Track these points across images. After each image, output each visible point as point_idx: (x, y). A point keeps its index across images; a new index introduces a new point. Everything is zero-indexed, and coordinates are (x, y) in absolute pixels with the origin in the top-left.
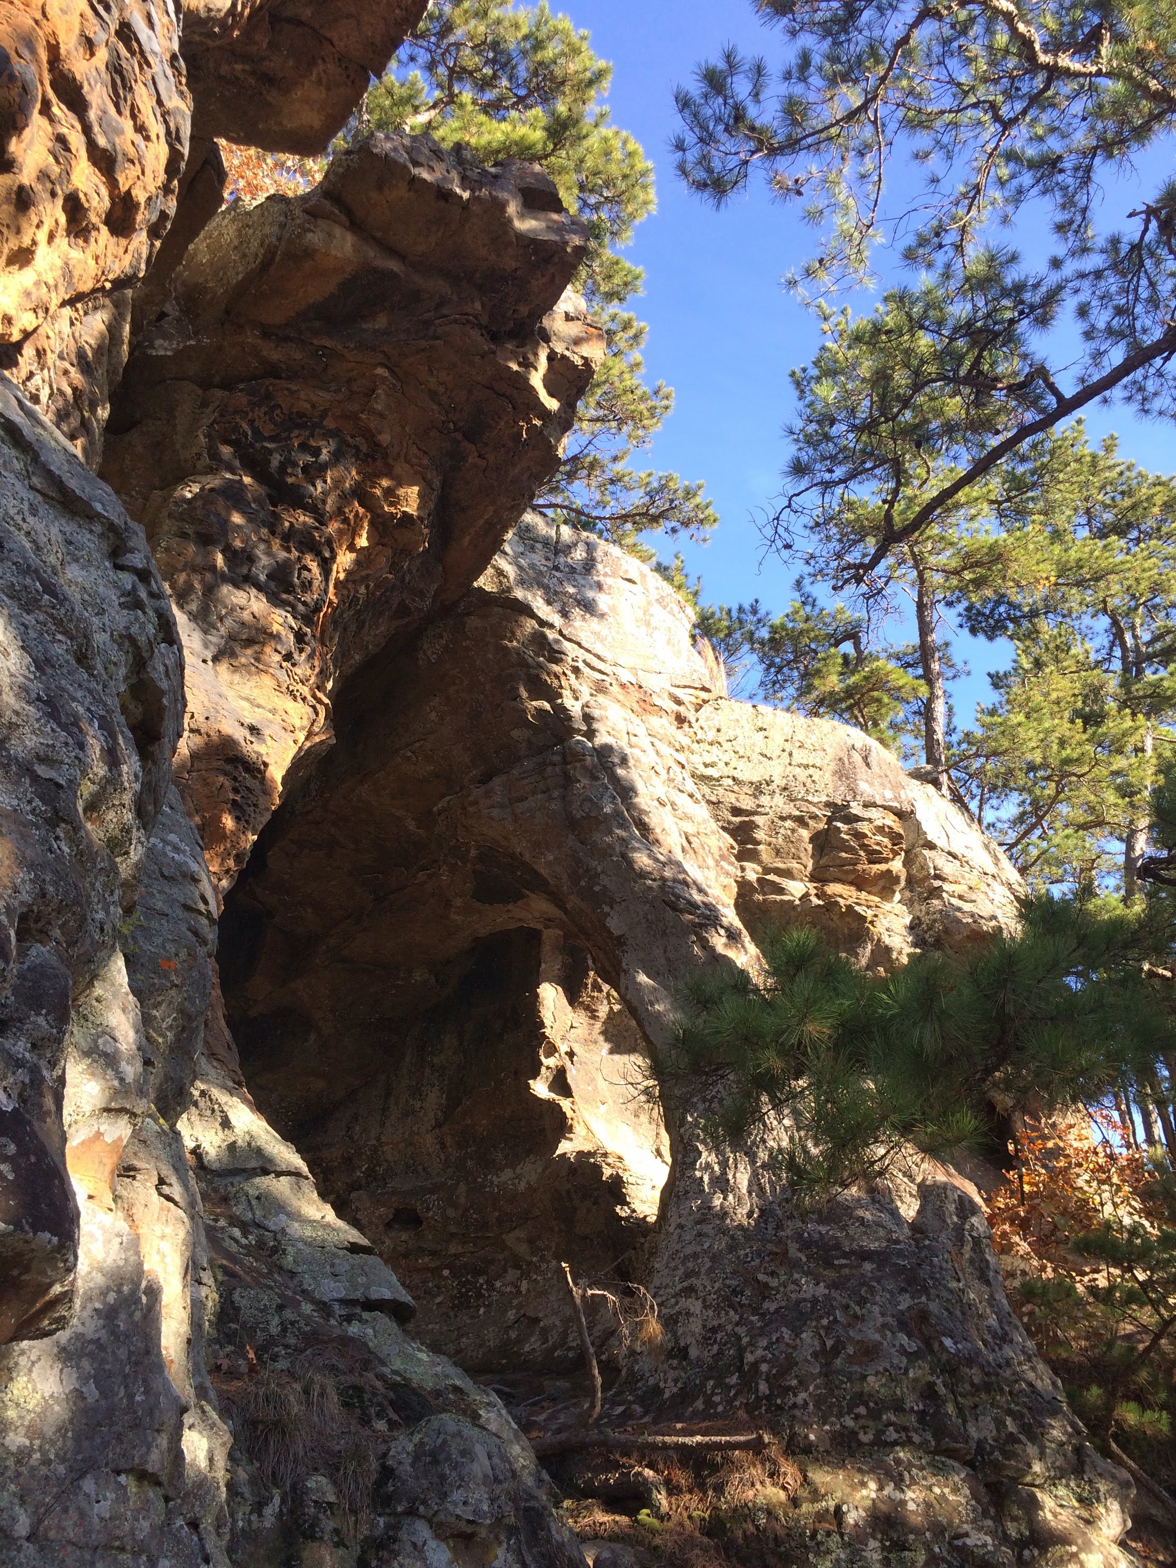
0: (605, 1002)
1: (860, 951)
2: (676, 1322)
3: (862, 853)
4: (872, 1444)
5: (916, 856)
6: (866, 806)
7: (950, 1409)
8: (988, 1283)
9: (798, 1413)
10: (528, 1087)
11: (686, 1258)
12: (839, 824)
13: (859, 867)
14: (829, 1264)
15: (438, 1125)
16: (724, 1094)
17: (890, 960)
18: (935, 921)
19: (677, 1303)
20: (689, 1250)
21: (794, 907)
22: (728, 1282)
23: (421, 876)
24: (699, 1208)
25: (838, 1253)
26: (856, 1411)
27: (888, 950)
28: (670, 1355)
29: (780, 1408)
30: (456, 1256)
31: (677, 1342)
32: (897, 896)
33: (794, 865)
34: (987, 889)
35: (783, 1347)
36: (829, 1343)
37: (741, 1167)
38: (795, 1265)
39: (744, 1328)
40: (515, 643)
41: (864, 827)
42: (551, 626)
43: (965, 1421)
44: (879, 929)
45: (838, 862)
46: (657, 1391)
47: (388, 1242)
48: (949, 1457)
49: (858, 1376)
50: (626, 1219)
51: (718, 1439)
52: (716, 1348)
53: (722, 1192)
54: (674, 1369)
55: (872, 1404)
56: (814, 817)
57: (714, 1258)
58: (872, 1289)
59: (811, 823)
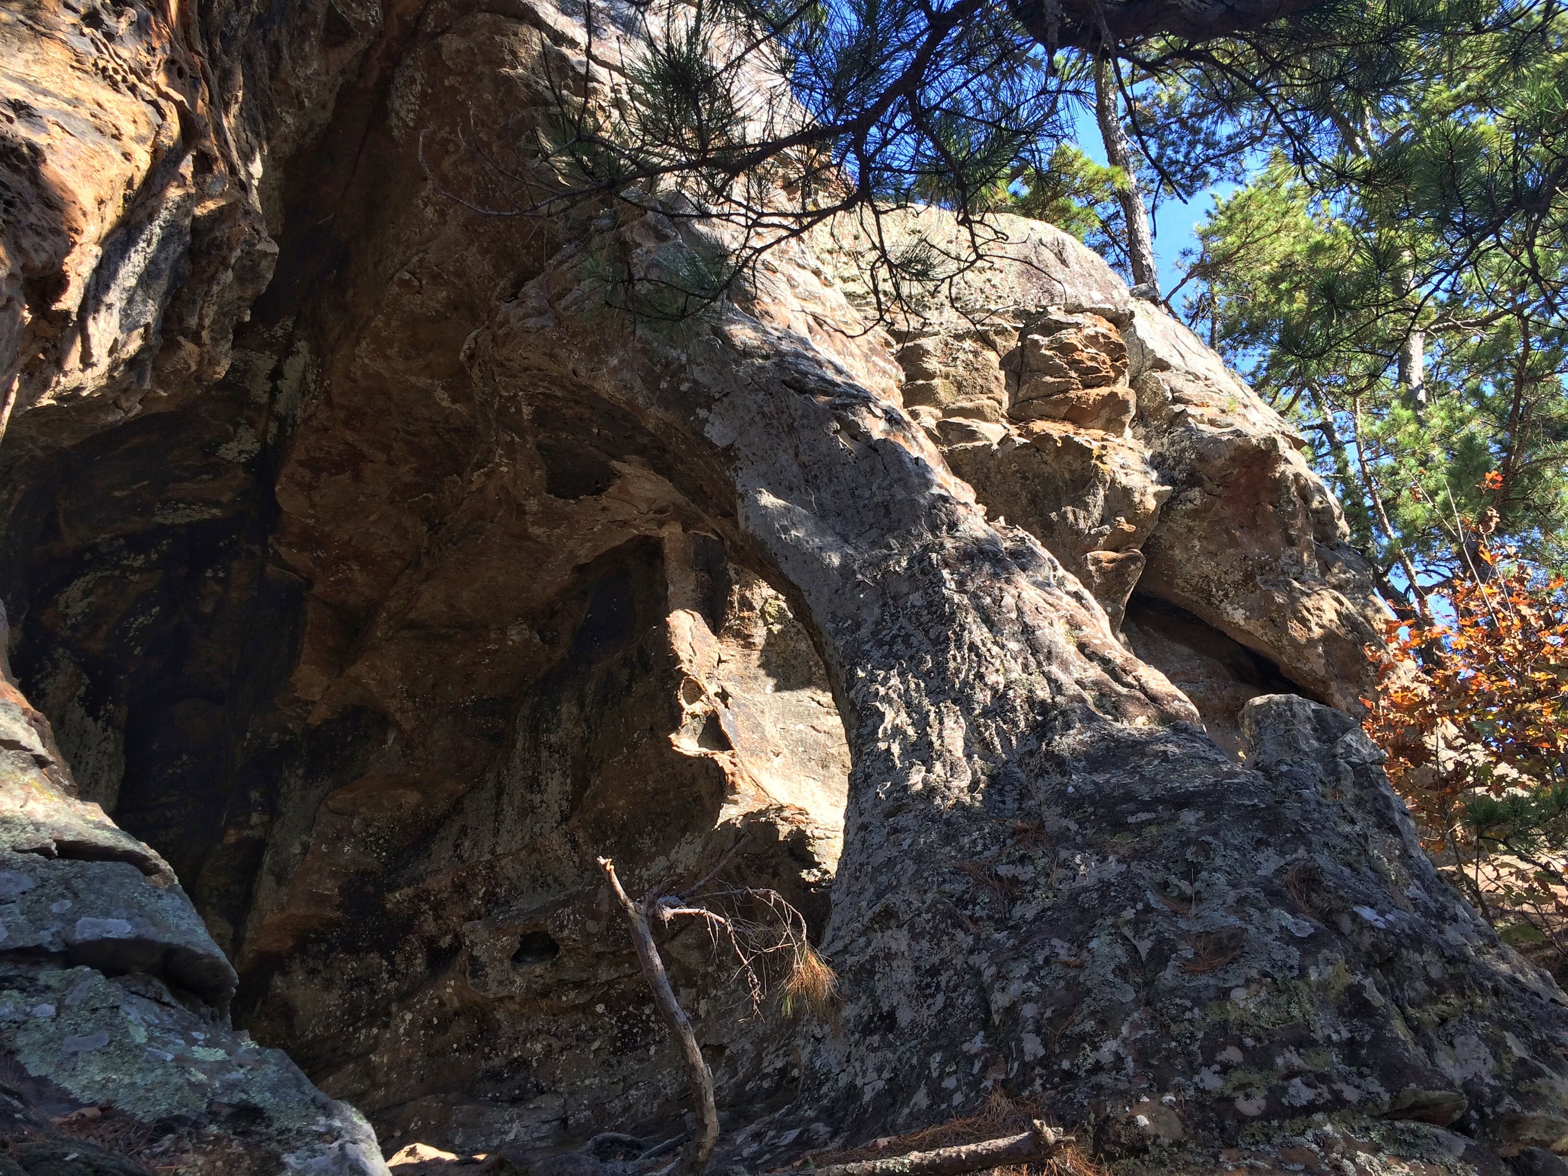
0: (760, 623)
1: (1090, 499)
2: (871, 973)
3: (1073, 374)
4: (1266, 1116)
5: (1145, 382)
6: (1071, 310)
7: (1399, 1029)
8: (1395, 830)
9: (1104, 1079)
10: (670, 744)
11: (877, 870)
12: (1036, 337)
13: (1072, 394)
14: (1119, 826)
15: (565, 818)
16: (910, 628)
17: (1132, 505)
18: (1184, 450)
19: (868, 944)
20: (880, 858)
21: (993, 454)
22: (947, 887)
23: (477, 476)
24: (889, 794)
25: (1131, 806)
26: (1223, 1056)
27: (1127, 492)
28: (867, 1030)
29: (1069, 1076)
30: (610, 984)
31: (876, 1005)
32: (1128, 432)
33: (983, 401)
34: (1244, 411)
35: (1058, 970)
36: (1144, 947)
37: (949, 722)
38: (1062, 838)
39: (985, 955)
40: (520, 70)
41: (1070, 336)
42: (573, 43)
43: (1430, 1051)
44: (1112, 465)
45: (1042, 391)
46: (853, 1093)
47: (518, 980)
48: (1420, 1119)
49: (1212, 993)
50: (816, 884)
51: (952, 1151)
52: (940, 999)
53: (924, 763)
54: (874, 1050)
55: (1249, 1042)
56: (1002, 332)
57: (919, 859)
58: (1205, 849)
59: (998, 340)
